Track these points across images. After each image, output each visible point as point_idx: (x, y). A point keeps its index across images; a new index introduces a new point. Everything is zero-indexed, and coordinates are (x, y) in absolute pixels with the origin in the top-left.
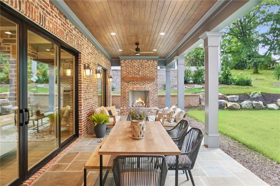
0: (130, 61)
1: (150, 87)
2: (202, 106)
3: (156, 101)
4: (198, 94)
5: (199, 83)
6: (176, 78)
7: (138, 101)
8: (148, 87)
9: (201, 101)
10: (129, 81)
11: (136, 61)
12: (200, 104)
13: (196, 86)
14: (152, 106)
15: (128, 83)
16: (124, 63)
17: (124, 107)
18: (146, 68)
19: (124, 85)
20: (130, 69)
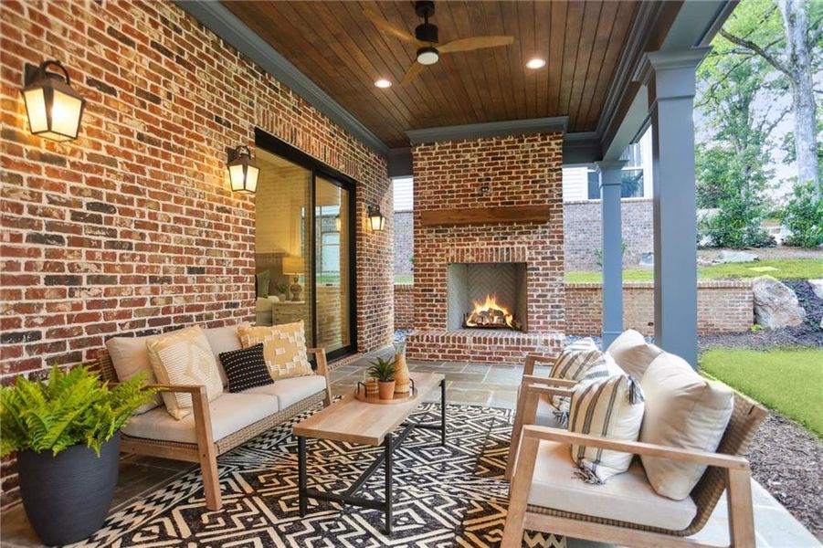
0: (448, 147)
1: (529, 248)
2: (768, 330)
3: (558, 307)
4: (745, 280)
5: (739, 246)
6: (647, 230)
7: (486, 308)
8: (522, 247)
9: (758, 308)
10: (444, 226)
11: (472, 144)
12: (755, 322)
13: (728, 254)
14: (541, 328)
15: (441, 231)
16: (426, 157)
17: (428, 327)
18: (514, 171)
19: (427, 243)
20: (448, 176)
